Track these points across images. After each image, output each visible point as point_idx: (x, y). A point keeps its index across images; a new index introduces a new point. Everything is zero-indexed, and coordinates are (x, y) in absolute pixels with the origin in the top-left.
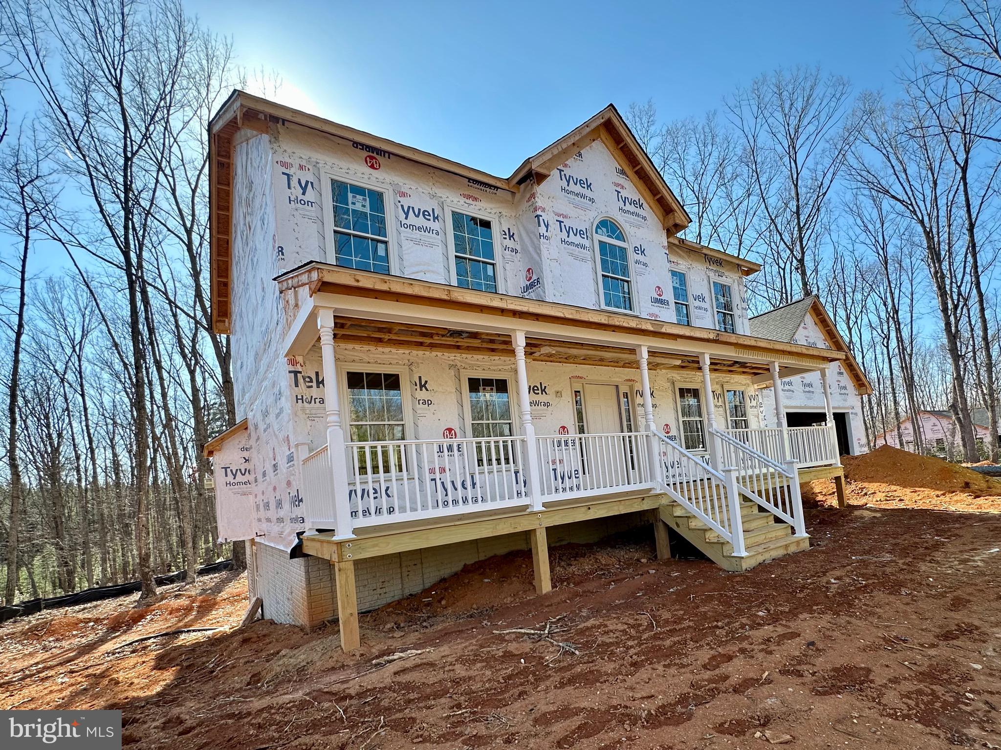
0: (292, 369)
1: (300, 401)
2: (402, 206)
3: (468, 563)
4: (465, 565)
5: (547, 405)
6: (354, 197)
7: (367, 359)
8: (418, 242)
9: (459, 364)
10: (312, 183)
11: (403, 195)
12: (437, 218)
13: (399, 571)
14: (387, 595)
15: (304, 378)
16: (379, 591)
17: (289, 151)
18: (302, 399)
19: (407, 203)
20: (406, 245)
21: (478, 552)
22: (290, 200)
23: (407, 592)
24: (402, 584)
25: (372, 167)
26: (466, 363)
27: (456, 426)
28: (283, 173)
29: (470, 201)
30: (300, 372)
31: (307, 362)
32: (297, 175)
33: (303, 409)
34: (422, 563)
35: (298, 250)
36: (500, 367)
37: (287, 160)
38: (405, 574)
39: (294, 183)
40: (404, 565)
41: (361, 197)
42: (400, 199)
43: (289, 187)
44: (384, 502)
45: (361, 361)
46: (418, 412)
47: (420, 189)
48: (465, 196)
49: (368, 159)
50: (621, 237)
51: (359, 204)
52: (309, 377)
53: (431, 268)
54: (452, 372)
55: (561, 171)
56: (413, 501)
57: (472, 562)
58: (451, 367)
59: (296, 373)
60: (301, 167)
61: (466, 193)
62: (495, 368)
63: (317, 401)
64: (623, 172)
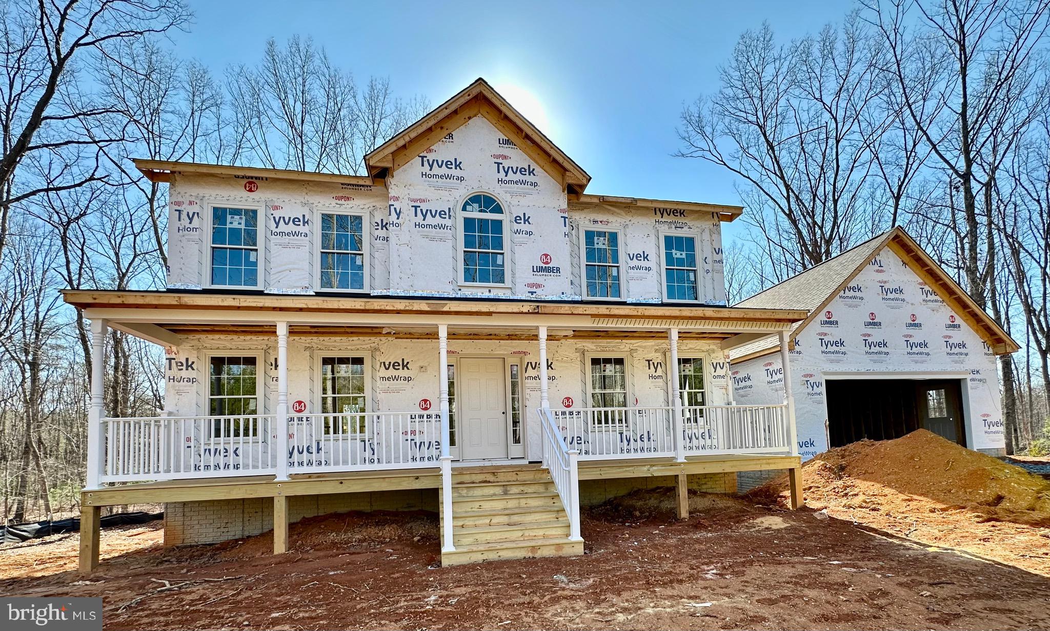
0: (169, 356)
1: (172, 381)
2: (274, 218)
3: (307, 516)
4: (304, 517)
5: (408, 379)
6: (232, 218)
7: (229, 346)
8: (285, 246)
9: (315, 346)
10: (198, 214)
11: (276, 208)
12: (307, 222)
13: (241, 515)
14: (229, 534)
15: (177, 363)
16: (222, 529)
17: (182, 193)
18: (174, 379)
19: (277, 213)
20: (274, 249)
21: (318, 509)
22: (179, 230)
23: (246, 534)
24: (243, 527)
25: (250, 190)
26: (322, 345)
27: (306, 399)
28: (176, 210)
29: (343, 202)
30: (174, 359)
31: (180, 351)
32: (187, 209)
33: (173, 386)
34: (262, 512)
35: (182, 266)
36: (358, 347)
37: (180, 199)
38: (246, 519)
39: (184, 216)
40: (246, 511)
41: (238, 217)
42: (272, 212)
43: (179, 220)
44: (231, 459)
45: (225, 348)
46: (271, 387)
47: (293, 201)
48: (337, 198)
49: (247, 185)
50: (498, 210)
51: (236, 223)
52: (181, 362)
53: (295, 266)
54: (308, 353)
55: (423, 157)
56: (255, 459)
57: (311, 516)
58: (306, 348)
59: (170, 360)
60: (191, 203)
61: (341, 195)
62: (353, 348)
63: (185, 380)
64: (508, 142)
